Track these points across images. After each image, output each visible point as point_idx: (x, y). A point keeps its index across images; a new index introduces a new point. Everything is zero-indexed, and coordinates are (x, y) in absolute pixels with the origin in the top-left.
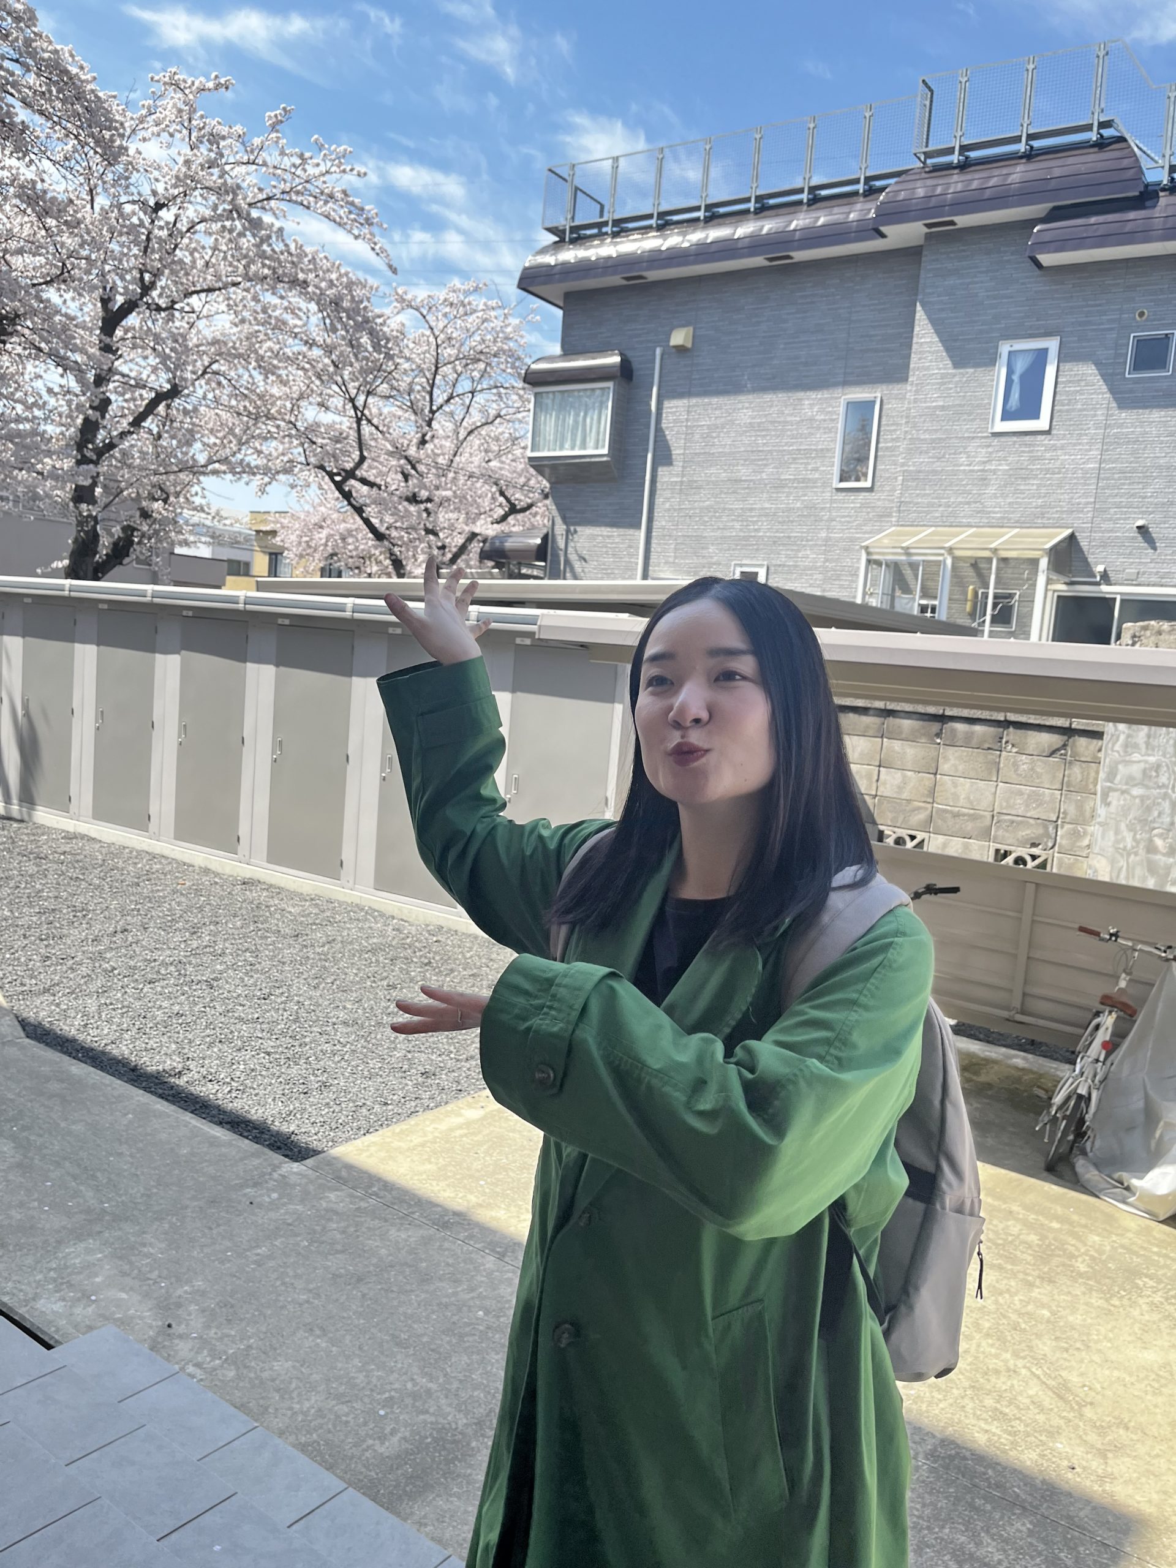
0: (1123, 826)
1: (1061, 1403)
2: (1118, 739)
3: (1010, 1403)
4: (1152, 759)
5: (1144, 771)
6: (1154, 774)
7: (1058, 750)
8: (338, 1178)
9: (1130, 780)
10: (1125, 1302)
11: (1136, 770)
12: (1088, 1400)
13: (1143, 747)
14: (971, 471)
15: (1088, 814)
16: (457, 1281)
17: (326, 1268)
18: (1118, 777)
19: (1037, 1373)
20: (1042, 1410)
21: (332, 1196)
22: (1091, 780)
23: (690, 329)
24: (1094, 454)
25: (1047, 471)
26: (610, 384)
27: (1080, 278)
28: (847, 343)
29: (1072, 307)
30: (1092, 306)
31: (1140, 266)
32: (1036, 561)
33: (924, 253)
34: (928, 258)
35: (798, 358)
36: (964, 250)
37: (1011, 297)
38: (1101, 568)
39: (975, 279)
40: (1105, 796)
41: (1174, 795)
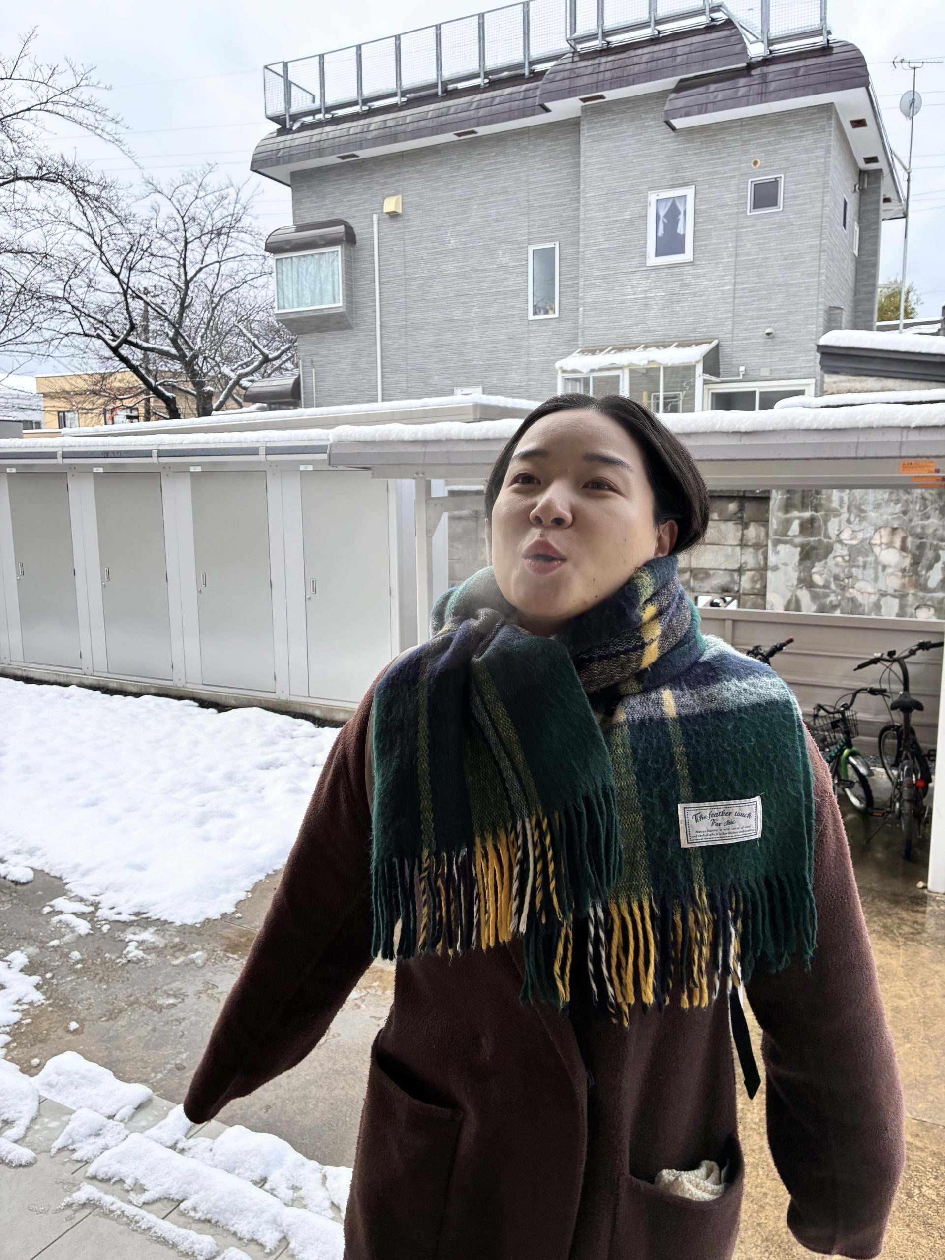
0: (789, 568)
2: (780, 502)
4: (807, 514)
5: (802, 524)
6: (809, 526)
7: (736, 514)
13: (800, 505)
14: (636, 299)
15: (762, 562)
22: (762, 535)
23: (400, 197)
24: (729, 279)
25: (694, 294)
26: (338, 248)
27: (706, 137)
28: (528, 201)
29: (702, 161)
30: (717, 159)
31: (751, 124)
32: (694, 367)
33: (582, 123)
34: (585, 127)
35: (490, 216)
36: (613, 119)
37: (654, 155)
38: (742, 369)
39: (625, 143)
40: (774, 546)
41: (826, 541)
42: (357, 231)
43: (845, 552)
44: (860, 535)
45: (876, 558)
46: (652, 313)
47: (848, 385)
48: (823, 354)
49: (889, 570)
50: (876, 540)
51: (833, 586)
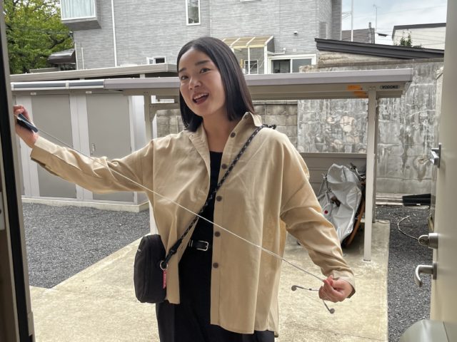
2: (302, 105)
4: (313, 111)
5: (311, 116)
6: (314, 116)
7: (283, 111)
8: (68, 291)
9: (307, 119)
11: (309, 116)
13: (310, 107)
14: (236, 17)
16: (124, 311)
17: (76, 317)
18: (304, 119)
21: (68, 296)
22: (296, 121)
24: (277, 8)
25: (262, 15)
32: (263, 48)
38: (284, 49)
40: (300, 125)
41: (321, 123)
43: (329, 127)
44: (336, 120)
45: (342, 129)
46: (243, 23)
47: (328, 56)
48: (317, 42)
49: (347, 134)
50: (342, 121)
51: (325, 142)
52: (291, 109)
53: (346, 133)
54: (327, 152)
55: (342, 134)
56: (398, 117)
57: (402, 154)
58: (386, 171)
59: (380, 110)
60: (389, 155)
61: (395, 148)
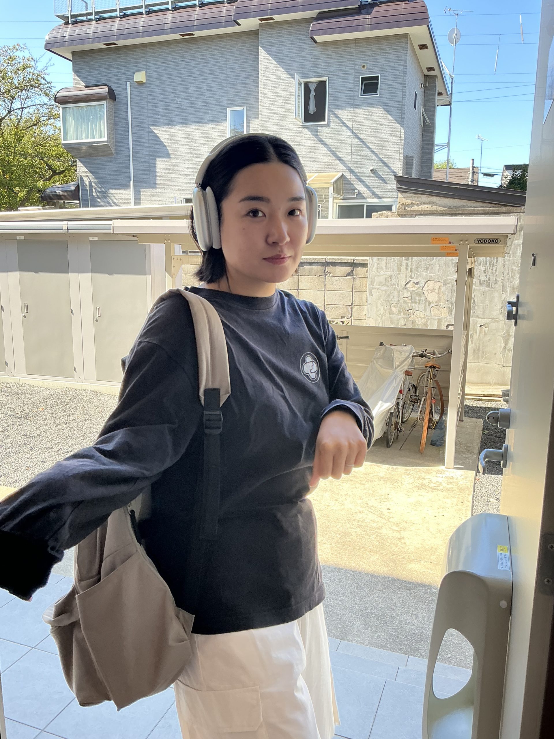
0: (379, 305)
1: (381, 519)
2: (374, 265)
3: (362, 522)
4: (388, 273)
5: (386, 279)
6: (390, 280)
7: (350, 273)
9: (380, 282)
10: (400, 484)
11: (382, 279)
12: (391, 516)
13: (384, 268)
15: (364, 300)
18: (375, 283)
19: (371, 511)
20: (374, 522)
22: (364, 285)
23: (144, 72)
24: (349, 135)
25: (328, 144)
26: (104, 102)
27: (334, 48)
28: (226, 80)
29: (332, 63)
30: (341, 62)
31: (361, 43)
32: (328, 189)
33: (260, 34)
34: (262, 37)
35: (203, 88)
36: (279, 33)
37: (304, 57)
38: (356, 191)
39: (286, 48)
40: (370, 292)
41: (400, 288)
42: (116, 92)
43: (409, 295)
44: (418, 285)
45: (426, 298)
46: (303, 154)
47: (411, 200)
48: (398, 181)
49: (432, 305)
50: (426, 288)
51: (403, 314)
52: (359, 269)
53: (430, 303)
54: (405, 327)
55: (425, 304)
56: (500, 283)
57: (502, 334)
58: (481, 354)
59: (475, 273)
60: (485, 334)
61: (494, 325)
